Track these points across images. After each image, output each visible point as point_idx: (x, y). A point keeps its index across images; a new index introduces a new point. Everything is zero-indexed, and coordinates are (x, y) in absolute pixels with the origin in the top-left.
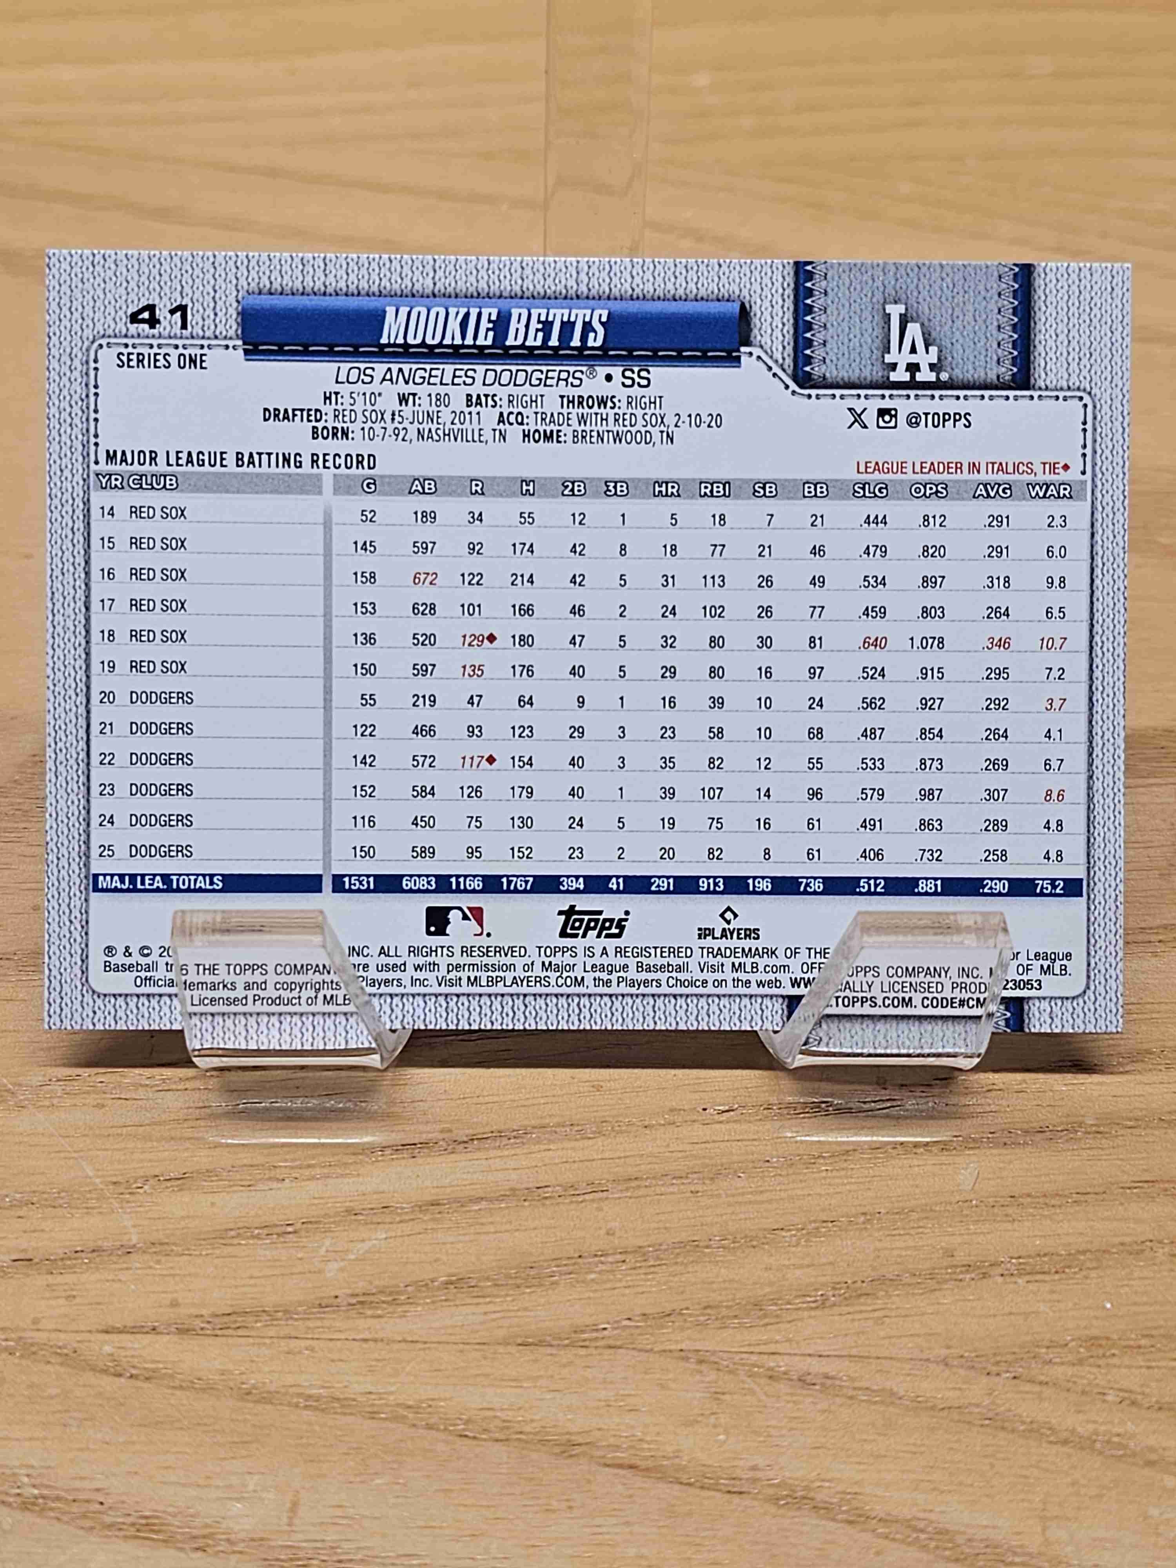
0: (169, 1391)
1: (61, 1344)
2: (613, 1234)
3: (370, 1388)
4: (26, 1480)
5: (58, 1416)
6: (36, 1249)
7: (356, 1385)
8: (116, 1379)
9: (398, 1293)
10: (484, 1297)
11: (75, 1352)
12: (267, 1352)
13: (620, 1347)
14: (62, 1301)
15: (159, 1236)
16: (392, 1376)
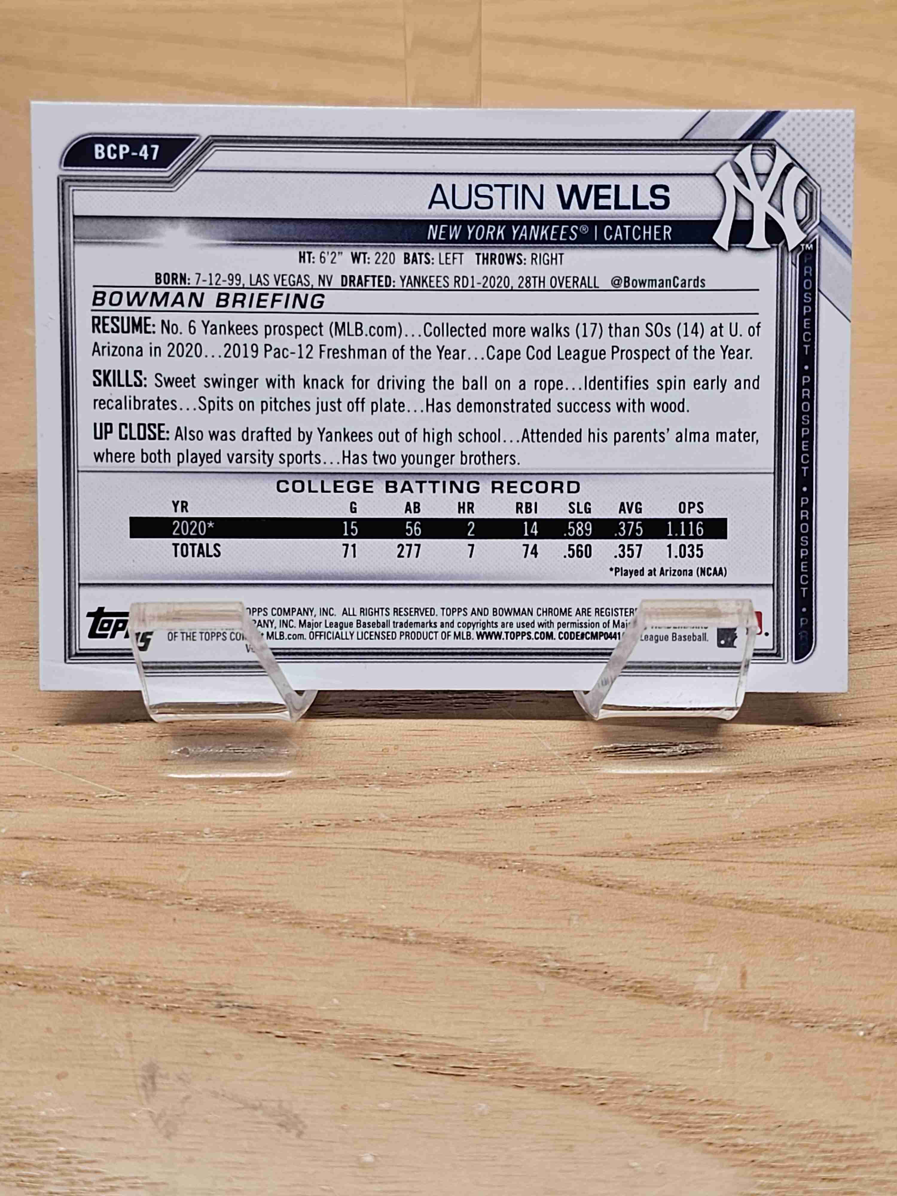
0: (637, 896)
1: (553, 864)
3: (780, 895)
4: (548, 956)
5: (561, 913)
6: (522, 799)
7: (769, 894)
8: (598, 888)
10: (850, 834)
11: (565, 869)
12: (702, 870)
14: (547, 835)
15: (607, 791)
16: (795, 887)
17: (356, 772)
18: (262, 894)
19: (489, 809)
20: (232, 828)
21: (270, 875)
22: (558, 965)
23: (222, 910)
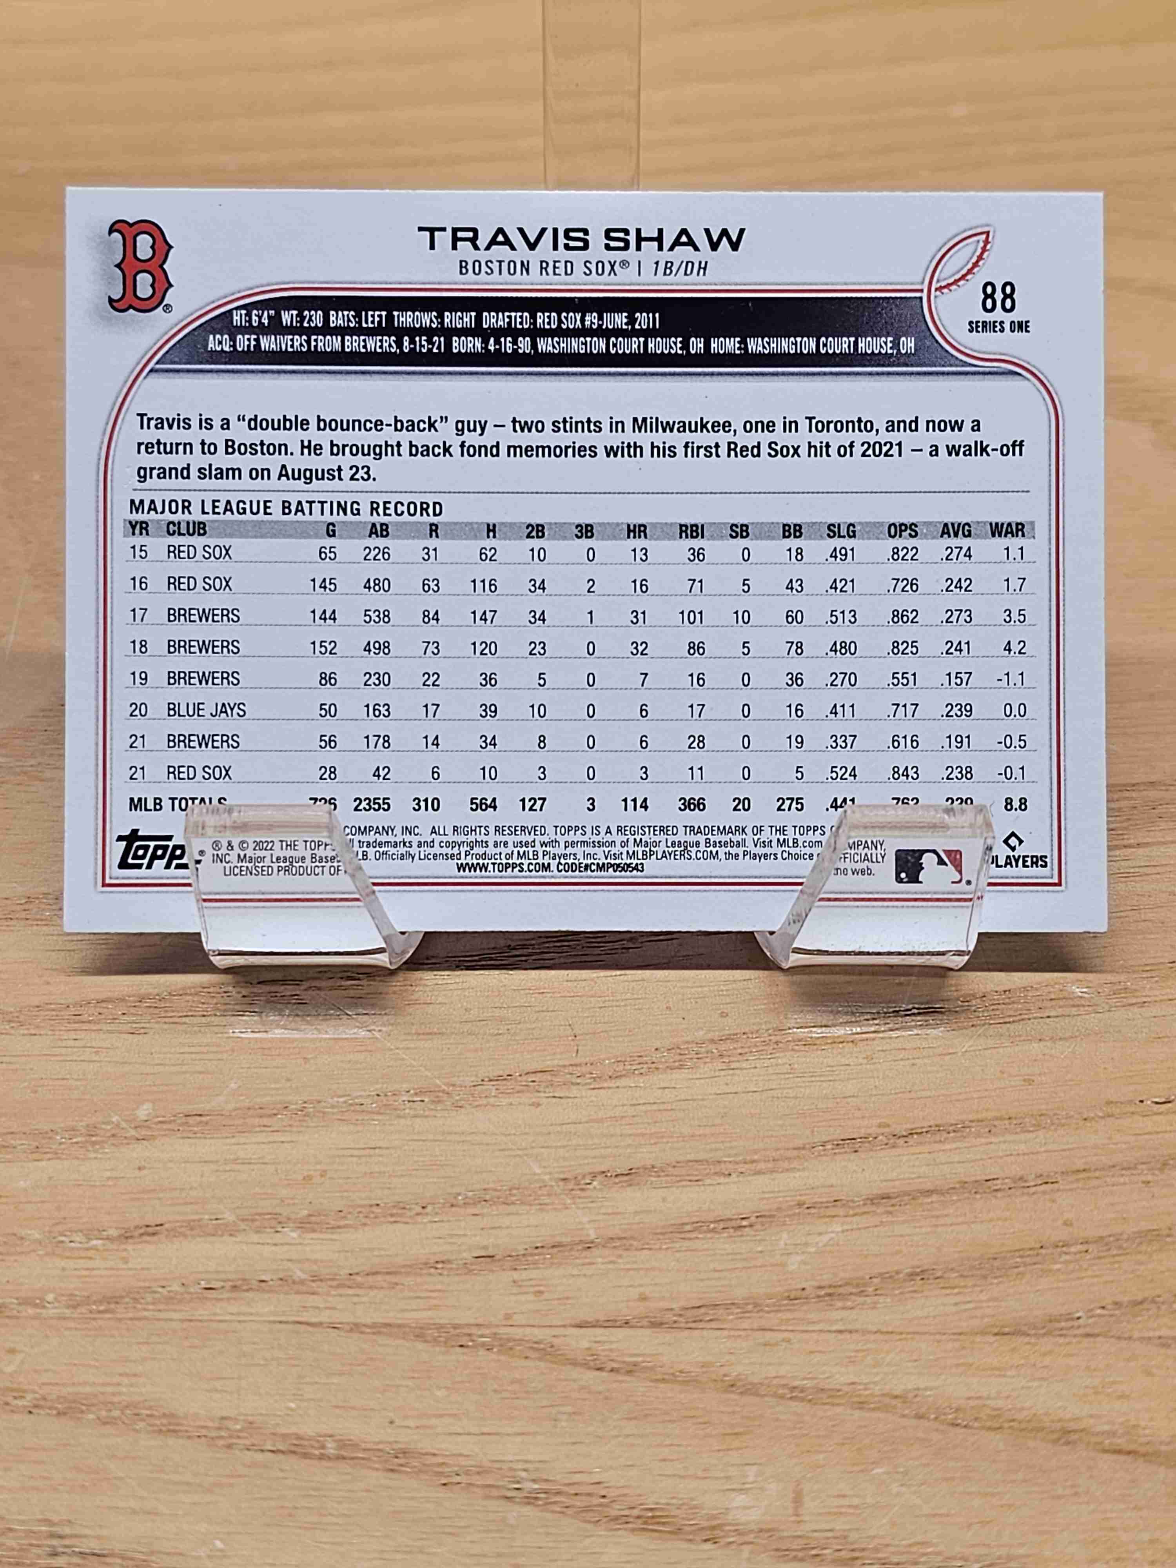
0: (652, 1384)
1: (535, 1339)
2: (1071, 1225)
3: (852, 1379)
4: (524, 1474)
5: (544, 1410)
6: (496, 1246)
7: (837, 1376)
8: (598, 1373)
9: (865, 1285)
10: (952, 1288)
11: (552, 1346)
12: (744, 1344)
13: (1098, 1335)
14: (530, 1297)
15: (616, 1231)
16: (874, 1366)
17: (265, 1211)
18: (124, 1390)
19: (449, 1261)
20: (86, 1294)
21: (134, 1361)
22: (536, 1486)
23: (65, 1414)
